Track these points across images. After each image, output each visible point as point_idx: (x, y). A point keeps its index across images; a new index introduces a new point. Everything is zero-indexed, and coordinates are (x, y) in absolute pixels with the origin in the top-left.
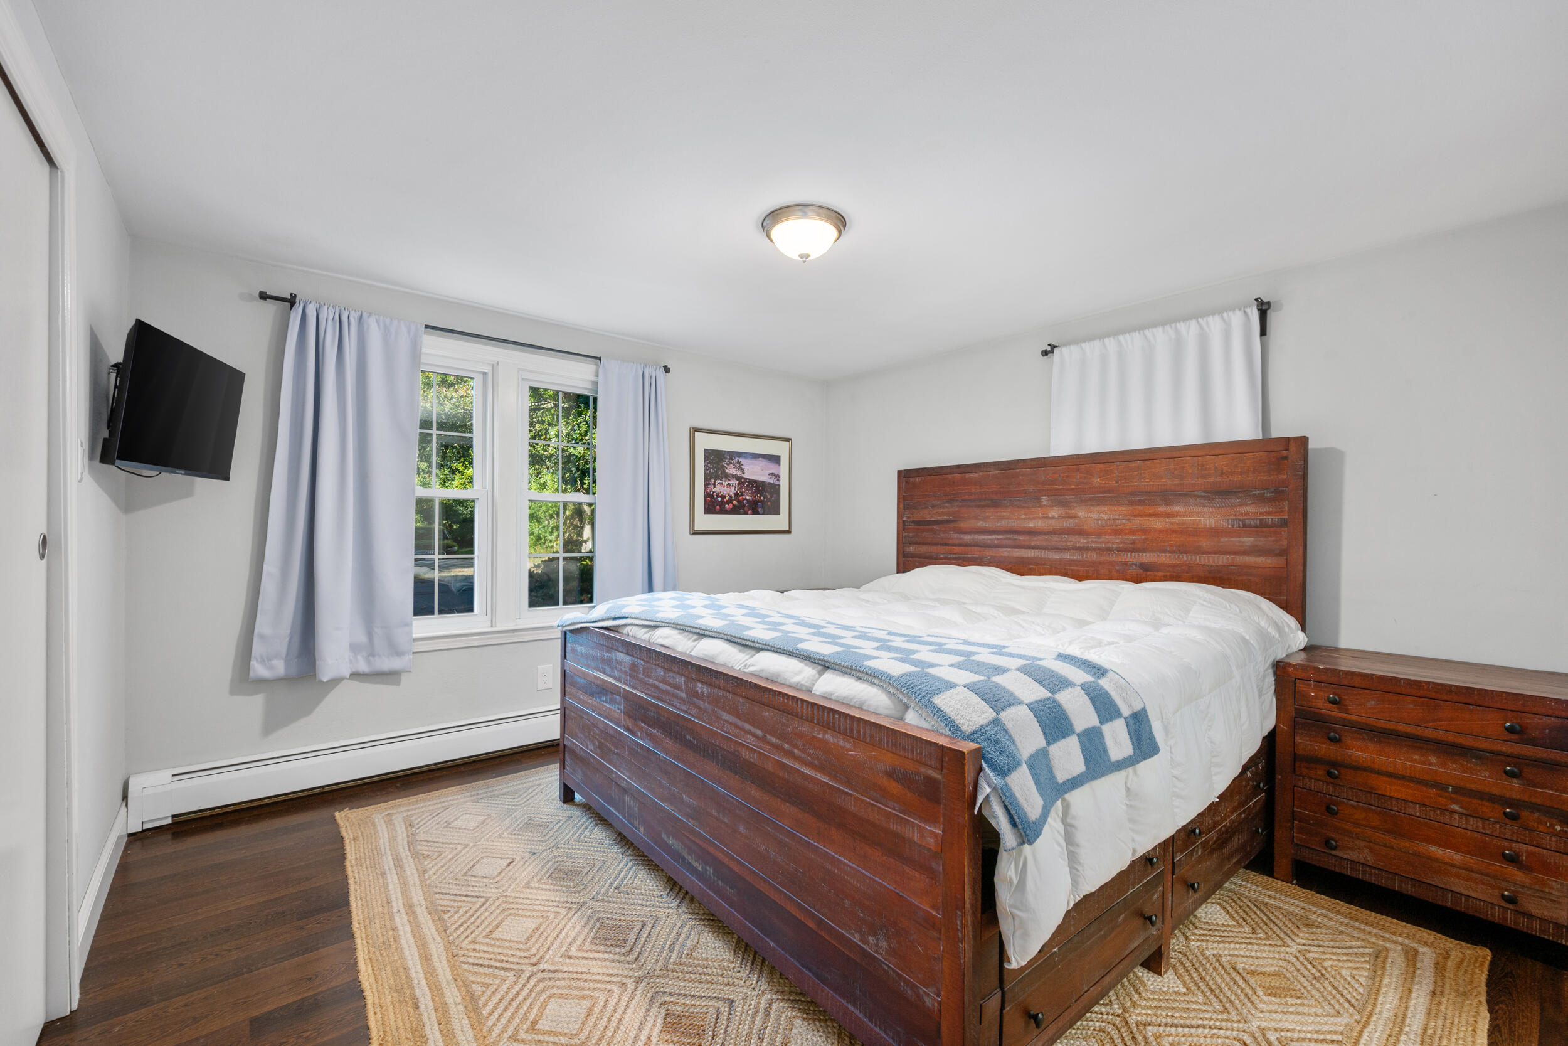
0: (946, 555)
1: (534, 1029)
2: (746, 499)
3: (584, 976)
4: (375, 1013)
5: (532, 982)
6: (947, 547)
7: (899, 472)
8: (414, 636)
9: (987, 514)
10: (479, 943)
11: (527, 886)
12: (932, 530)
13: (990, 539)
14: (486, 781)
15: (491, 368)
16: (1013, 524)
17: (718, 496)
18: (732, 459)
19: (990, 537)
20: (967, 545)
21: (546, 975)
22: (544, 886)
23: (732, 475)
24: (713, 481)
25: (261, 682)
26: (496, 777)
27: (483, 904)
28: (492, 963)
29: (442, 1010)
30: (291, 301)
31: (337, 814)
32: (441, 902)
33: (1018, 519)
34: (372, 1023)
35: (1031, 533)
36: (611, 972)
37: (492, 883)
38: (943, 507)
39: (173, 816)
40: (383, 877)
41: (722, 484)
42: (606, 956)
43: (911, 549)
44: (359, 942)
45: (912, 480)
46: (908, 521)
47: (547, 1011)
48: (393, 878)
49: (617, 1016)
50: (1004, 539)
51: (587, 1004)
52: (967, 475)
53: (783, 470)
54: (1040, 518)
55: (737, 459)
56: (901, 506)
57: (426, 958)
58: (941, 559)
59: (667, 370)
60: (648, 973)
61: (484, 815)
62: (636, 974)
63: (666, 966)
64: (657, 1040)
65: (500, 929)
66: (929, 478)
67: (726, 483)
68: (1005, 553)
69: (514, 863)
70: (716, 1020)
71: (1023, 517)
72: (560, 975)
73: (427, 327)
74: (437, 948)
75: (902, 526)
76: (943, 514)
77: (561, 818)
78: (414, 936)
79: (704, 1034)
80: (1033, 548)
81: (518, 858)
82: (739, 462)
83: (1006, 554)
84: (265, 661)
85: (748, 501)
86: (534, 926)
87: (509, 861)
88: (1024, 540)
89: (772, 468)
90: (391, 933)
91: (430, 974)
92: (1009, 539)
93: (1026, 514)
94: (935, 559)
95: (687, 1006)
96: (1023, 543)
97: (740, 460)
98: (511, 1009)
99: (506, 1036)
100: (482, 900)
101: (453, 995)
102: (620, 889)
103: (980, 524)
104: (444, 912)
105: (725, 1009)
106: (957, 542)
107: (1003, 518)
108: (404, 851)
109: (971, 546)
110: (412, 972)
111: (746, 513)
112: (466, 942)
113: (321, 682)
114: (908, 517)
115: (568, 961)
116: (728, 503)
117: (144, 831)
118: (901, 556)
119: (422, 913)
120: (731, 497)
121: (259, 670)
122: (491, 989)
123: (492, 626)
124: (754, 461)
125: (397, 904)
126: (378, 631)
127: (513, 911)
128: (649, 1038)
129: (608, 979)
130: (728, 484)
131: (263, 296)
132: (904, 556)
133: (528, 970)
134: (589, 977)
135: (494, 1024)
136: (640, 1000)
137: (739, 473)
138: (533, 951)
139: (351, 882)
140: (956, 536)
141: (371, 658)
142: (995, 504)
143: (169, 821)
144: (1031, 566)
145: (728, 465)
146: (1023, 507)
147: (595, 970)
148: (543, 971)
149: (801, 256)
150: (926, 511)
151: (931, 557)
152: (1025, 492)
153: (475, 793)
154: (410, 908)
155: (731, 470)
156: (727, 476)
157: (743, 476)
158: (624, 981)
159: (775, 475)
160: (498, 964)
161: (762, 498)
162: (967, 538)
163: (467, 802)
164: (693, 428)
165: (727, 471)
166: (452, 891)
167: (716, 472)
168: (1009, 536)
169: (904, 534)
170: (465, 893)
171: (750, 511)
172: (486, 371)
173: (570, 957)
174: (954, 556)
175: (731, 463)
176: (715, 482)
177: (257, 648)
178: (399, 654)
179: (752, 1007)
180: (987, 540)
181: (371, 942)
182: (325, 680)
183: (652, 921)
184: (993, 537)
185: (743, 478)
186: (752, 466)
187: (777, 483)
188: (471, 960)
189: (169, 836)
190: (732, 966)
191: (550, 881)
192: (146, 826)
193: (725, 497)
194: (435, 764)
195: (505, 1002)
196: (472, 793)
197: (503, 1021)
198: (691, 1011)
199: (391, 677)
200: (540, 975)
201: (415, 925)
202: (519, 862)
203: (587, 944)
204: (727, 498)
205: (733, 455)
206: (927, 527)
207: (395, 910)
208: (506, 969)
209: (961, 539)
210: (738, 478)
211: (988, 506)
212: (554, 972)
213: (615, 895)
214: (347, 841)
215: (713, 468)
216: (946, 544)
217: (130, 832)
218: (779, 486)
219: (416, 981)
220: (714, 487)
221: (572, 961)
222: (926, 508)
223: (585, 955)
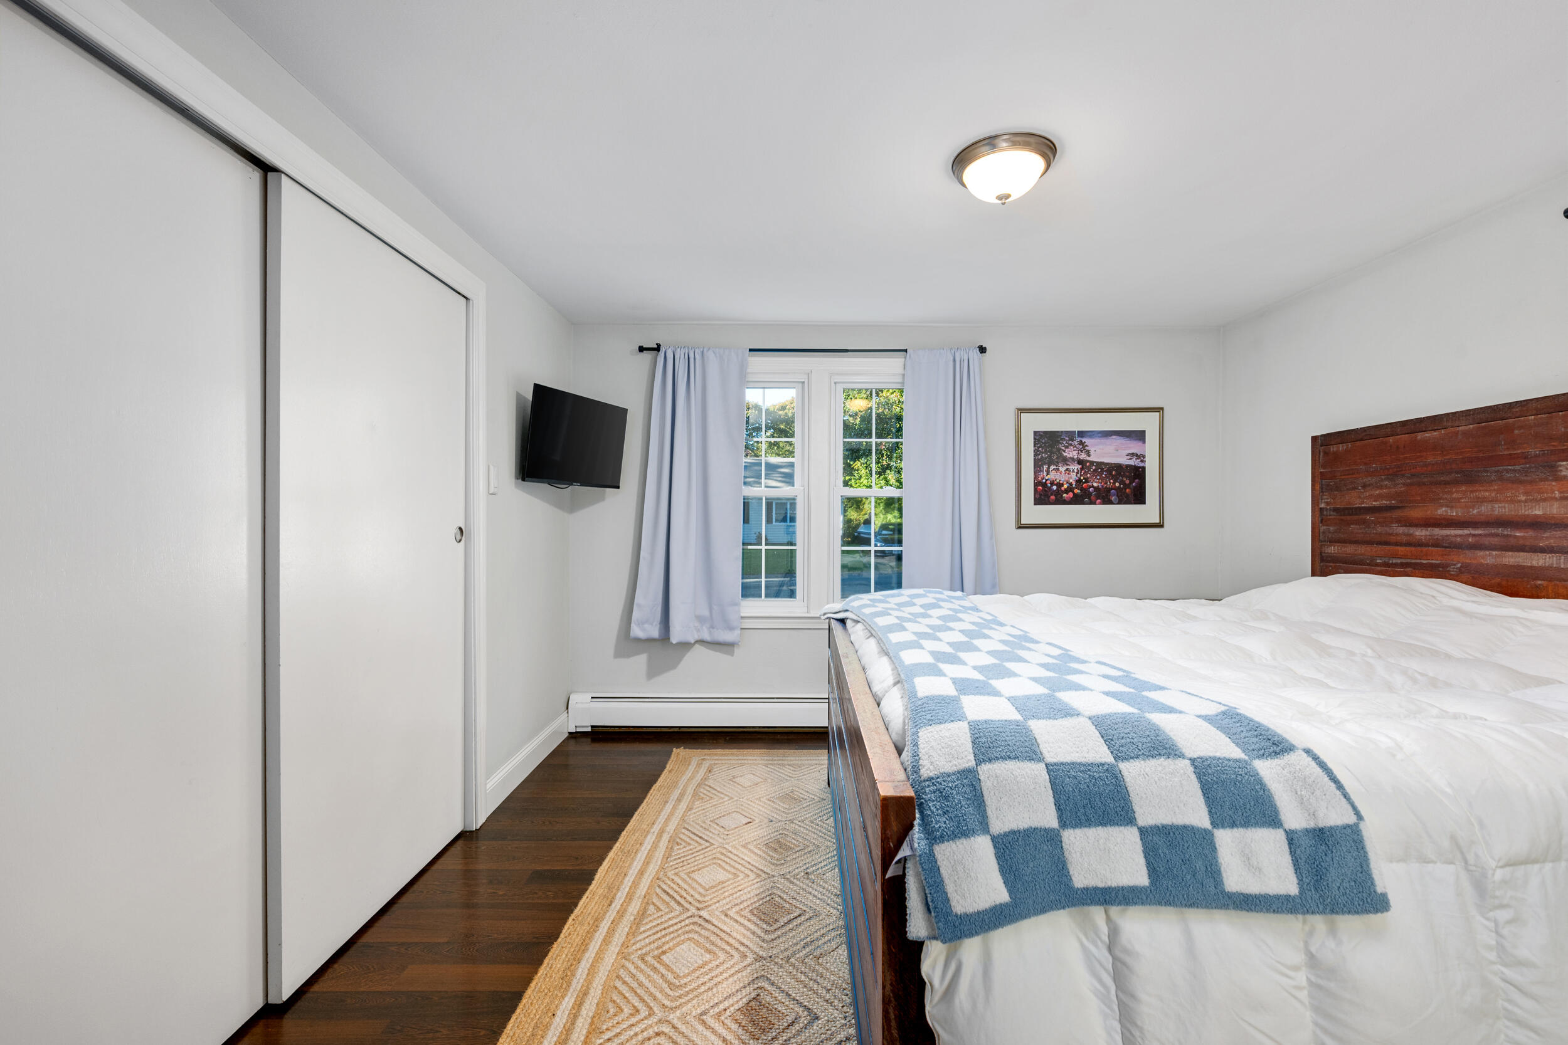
0: (1386, 560)
1: (659, 958)
2: (1093, 486)
3: (723, 935)
4: (587, 897)
5: (687, 922)
6: (1387, 548)
7: (1314, 439)
8: (742, 615)
9: (1455, 495)
10: (680, 877)
11: (744, 846)
12: (1364, 522)
13: (1461, 536)
14: (785, 751)
15: (807, 377)
16: (1501, 509)
17: (1052, 483)
18: (1073, 440)
19: (1460, 532)
20: (1420, 544)
21: (700, 921)
22: (756, 851)
23: (1073, 459)
24: (1045, 467)
25: (638, 640)
26: (796, 749)
27: (707, 848)
28: (675, 895)
29: (621, 914)
30: (658, 348)
31: (674, 749)
32: (682, 836)
33: (1512, 501)
34: (581, 903)
35: (1536, 524)
36: (745, 941)
37: (724, 834)
38: (1381, 487)
39: (592, 727)
40: (664, 804)
41: (1058, 469)
42: (752, 927)
43: (1332, 550)
44: (618, 845)
45: (1333, 449)
46: (1327, 509)
47: (678, 949)
48: (669, 807)
49: (719, 979)
50: (1485, 535)
51: (708, 957)
52: (1420, 436)
53: (1150, 449)
54: (1555, 499)
55: (1079, 439)
56: (1318, 487)
57: (641, 873)
58: (1377, 565)
59: (982, 350)
60: (771, 957)
61: (762, 778)
62: (761, 953)
63: (789, 958)
64: (730, 1014)
65: (700, 872)
66: (1358, 443)
67: (1065, 468)
68: (1489, 558)
69: (751, 824)
70: (789, 1026)
71: (1523, 498)
72: (709, 926)
73: (751, 350)
74: (652, 869)
75: (1320, 517)
76: (1380, 497)
77: (816, 798)
78: (648, 853)
79: (768, 1032)
80: (1543, 550)
81: (757, 821)
82: (1081, 443)
83: (1489, 561)
84: (641, 624)
85: (1096, 489)
86: (722, 879)
87: (750, 820)
88: (1523, 538)
89: (1134, 447)
90: (638, 846)
91: (635, 884)
92: (1497, 535)
93: (1526, 493)
94: (1368, 564)
95: (776, 1000)
96: (1521, 542)
97: (1084, 440)
98: (659, 935)
99: (640, 952)
100: (708, 844)
101: (634, 908)
102: (810, 876)
103: (1441, 511)
104: (678, 844)
105: (804, 1020)
106: (1404, 539)
107: (1484, 500)
108: (690, 791)
109: (1427, 545)
110: (626, 880)
111: (1092, 503)
112: (673, 872)
113: (672, 643)
114: (1328, 504)
115: (723, 917)
116: (1066, 491)
117: (576, 732)
118: (1318, 559)
119: (666, 837)
120: (1071, 484)
121: (637, 631)
122: (660, 914)
123: (808, 612)
124: (1104, 440)
125: (656, 828)
126: (715, 608)
127: (719, 862)
128: (725, 1010)
129: (737, 945)
130: (1067, 469)
131: (642, 349)
132: (1322, 560)
133: (693, 910)
134: (726, 938)
135: (640, 940)
136: (745, 976)
137: (1083, 456)
138: (707, 899)
139: (645, 801)
140: (1401, 530)
141: (711, 629)
142: (1470, 479)
143: (589, 729)
144: (1539, 582)
145: (1067, 447)
146: (1521, 482)
147: (734, 934)
148: (700, 917)
149: (999, 198)
150: (1354, 493)
151: (1362, 563)
152: (1525, 457)
153: (771, 758)
154: (662, 832)
155: (1071, 453)
156: (1065, 461)
157: (1088, 459)
158: (747, 954)
159: (1137, 455)
160: (678, 898)
161: (1117, 484)
162: (1420, 533)
163: (759, 764)
164: (1019, 410)
165: (1065, 454)
166: (695, 831)
167: (1050, 457)
168: (1493, 531)
169: (1323, 528)
170: (700, 835)
171: (1098, 501)
172: (803, 381)
173: (726, 915)
174: (1399, 561)
175: (1071, 445)
176: (1049, 468)
177: (636, 614)
178: (731, 629)
179: (829, 1032)
180: (1456, 536)
181: (623, 847)
182: (674, 642)
183: (811, 915)
184: (1466, 532)
185: (1088, 461)
186: (1101, 447)
187: (1141, 465)
188: (664, 887)
189: (590, 740)
190: (844, 986)
191: (764, 849)
192: (578, 730)
193: (1063, 485)
194: (760, 727)
195: (658, 928)
196: (768, 758)
197: (647, 941)
198: (776, 1006)
199: (726, 647)
200: (696, 919)
201: (655, 846)
202: (755, 824)
203: (747, 910)
204: (1065, 486)
205: (1071, 435)
206: (1356, 517)
207: (652, 831)
208: (679, 903)
209: (1411, 535)
210: (1080, 462)
211: (1456, 482)
212: (707, 921)
213: (802, 879)
214: (666, 771)
215: (1046, 452)
216: (1387, 543)
217: (569, 731)
218: (1144, 468)
219: (623, 887)
220: (1048, 474)
221: (726, 919)
222: (1354, 488)
223: (739, 918)
